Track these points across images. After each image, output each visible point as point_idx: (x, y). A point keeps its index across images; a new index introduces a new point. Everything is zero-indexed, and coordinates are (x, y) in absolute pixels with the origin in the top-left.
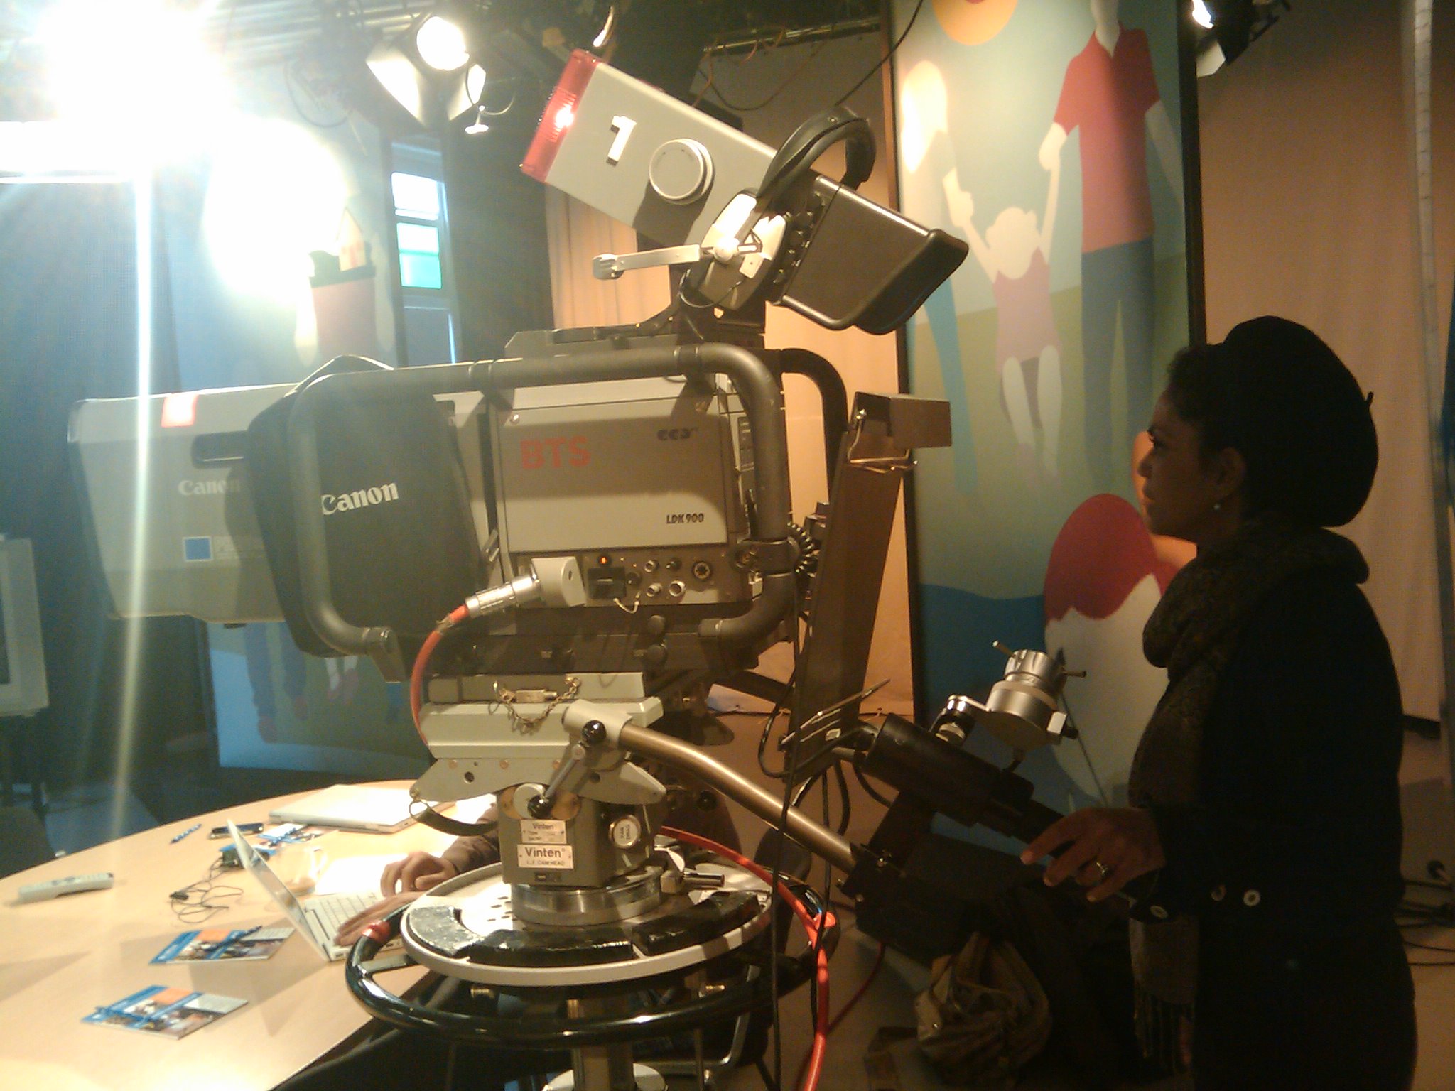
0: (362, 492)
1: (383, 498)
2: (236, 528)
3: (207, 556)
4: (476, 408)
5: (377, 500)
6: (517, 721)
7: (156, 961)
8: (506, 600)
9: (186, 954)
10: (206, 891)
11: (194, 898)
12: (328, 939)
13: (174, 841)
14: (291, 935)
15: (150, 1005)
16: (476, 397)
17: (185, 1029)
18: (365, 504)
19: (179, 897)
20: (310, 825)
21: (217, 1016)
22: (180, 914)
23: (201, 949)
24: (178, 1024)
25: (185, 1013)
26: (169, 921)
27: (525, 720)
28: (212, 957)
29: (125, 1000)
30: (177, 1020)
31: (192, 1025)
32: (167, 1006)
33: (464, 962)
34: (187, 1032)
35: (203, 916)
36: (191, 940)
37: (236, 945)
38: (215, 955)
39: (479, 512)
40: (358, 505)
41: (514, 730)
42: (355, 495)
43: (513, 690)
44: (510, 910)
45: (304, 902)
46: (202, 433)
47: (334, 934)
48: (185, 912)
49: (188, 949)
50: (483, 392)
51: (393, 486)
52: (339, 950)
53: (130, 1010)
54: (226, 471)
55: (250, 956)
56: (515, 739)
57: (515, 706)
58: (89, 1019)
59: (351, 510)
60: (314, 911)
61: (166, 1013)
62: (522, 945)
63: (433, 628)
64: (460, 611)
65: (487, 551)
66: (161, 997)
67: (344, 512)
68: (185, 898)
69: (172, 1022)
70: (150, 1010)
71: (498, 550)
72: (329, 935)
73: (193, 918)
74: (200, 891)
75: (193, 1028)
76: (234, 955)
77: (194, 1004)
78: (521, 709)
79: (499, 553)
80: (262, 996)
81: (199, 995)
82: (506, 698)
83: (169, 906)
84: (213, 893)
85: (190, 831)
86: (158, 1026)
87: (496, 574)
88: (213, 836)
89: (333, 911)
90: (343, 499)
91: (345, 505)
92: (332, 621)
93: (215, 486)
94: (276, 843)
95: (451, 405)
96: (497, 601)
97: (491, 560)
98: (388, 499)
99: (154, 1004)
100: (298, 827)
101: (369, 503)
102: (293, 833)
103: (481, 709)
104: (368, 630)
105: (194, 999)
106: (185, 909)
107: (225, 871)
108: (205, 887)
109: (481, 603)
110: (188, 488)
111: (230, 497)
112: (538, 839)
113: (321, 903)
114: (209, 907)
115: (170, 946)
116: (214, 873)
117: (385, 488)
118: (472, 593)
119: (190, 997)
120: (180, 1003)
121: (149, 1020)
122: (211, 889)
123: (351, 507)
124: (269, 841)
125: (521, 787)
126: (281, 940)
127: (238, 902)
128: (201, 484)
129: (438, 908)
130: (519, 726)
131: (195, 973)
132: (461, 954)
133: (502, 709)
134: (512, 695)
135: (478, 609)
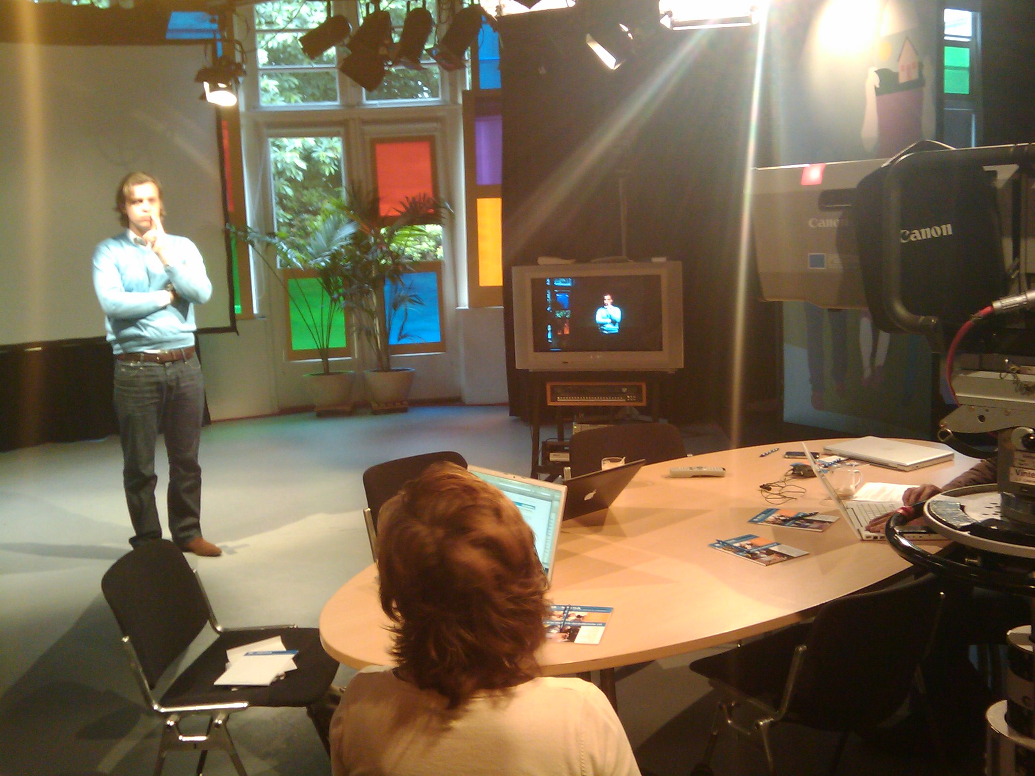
0: (928, 229)
1: (942, 234)
2: (841, 248)
3: (823, 266)
4: (1013, 176)
5: (937, 234)
6: (1019, 386)
7: (752, 521)
8: (1020, 304)
9: (771, 520)
10: (783, 487)
11: (775, 490)
12: (862, 526)
13: (762, 456)
14: (837, 520)
15: (748, 544)
16: (1013, 168)
17: (770, 561)
18: (929, 237)
19: (766, 488)
20: (850, 458)
21: (790, 557)
22: (766, 498)
23: (779, 519)
24: (766, 558)
25: (769, 552)
26: (760, 501)
27: (1026, 385)
28: (787, 525)
29: (735, 539)
30: (765, 556)
31: (775, 559)
32: (760, 547)
33: (966, 533)
34: (771, 563)
35: (780, 501)
36: (773, 513)
37: (801, 520)
38: (788, 524)
39: (1007, 245)
40: (924, 237)
41: (1016, 391)
42: (923, 231)
43: (1019, 365)
44: (999, 511)
45: (847, 503)
46: (826, 189)
47: (865, 524)
48: (768, 497)
49: (771, 518)
50: (1019, 165)
51: (949, 226)
52: (869, 533)
53: (737, 545)
54: (840, 213)
55: (810, 528)
56: (1017, 397)
57: (1019, 375)
58: (713, 545)
59: (919, 240)
60: (852, 509)
61: (759, 551)
62: (1007, 529)
63: (968, 319)
64: (988, 309)
65: (1011, 271)
66: (754, 541)
67: (913, 241)
68: (770, 489)
69: (762, 556)
70: (749, 547)
71: (1017, 271)
72: (862, 525)
73: (773, 500)
74: (779, 486)
75: (775, 561)
76: (799, 526)
77: (775, 548)
78: (1023, 378)
79: (1019, 274)
80: (818, 552)
81: (778, 544)
82: (1013, 370)
83: (760, 492)
84: (787, 488)
85: (772, 451)
86: (753, 556)
87: (1015, 287)
88: (787, 456)
89: (866, 511)
90: (914, 233)
91: (915, 237)
92: (900, 310)
93: (831, 222)
94: (827, 466)
95: (994, 173)
96: (1014, 304)
97: (1013, 277)
98: (945, 234)
99: (751, 544)
100: (842, 459)
101: (932, 235)
102: (839, 462)
103: (995, 375)
104: (923, 317)
105: (775, 546)
106: (768, 495)
107: (793, 478)
108: (783, 485)
109: (1004, 305)
110: (814, 223)
111: (840, 229)
112: (1026, 465)
113: (857, 505)
114: (785, 497)
115: (760, 514)
116: (788, 478)
117: (944, 227)
118: (997, 299)
119: (773, 544)
120: (767, 547)
121: (748, 552)
122: (786, 486)
123: (919, 238)
124: (824, 464)
125: (1018, 428)
126: (830, 522)
127: (802, 496)
128: (823, 221)
129: (949, 502)
130: (1021, 389)
131: (776, 533)
132: (964, 529)
133: (1010, 377)
134: (1017, 368)
135: (1001, 309)
